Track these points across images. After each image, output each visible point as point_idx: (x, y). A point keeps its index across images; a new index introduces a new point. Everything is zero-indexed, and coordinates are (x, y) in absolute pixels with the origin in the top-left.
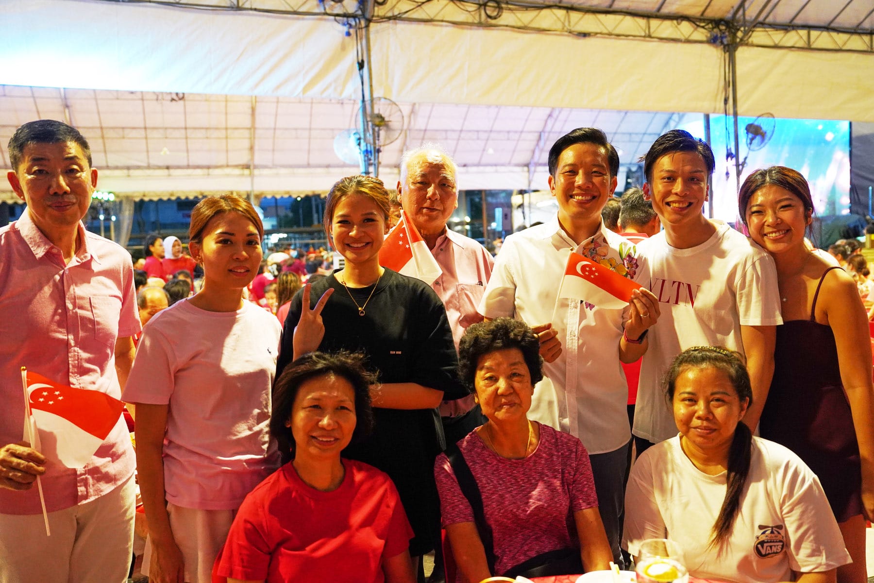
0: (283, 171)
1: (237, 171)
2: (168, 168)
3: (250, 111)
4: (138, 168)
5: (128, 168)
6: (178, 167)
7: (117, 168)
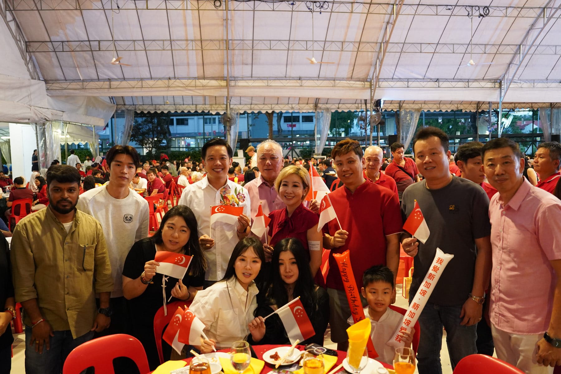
0: (525, 85)
1: (489, 85)
2: (437, 80)
3: (528, 28)
4: (416, 79)
5: (408, 80)
6: (446, 80)
7: (400, 80)
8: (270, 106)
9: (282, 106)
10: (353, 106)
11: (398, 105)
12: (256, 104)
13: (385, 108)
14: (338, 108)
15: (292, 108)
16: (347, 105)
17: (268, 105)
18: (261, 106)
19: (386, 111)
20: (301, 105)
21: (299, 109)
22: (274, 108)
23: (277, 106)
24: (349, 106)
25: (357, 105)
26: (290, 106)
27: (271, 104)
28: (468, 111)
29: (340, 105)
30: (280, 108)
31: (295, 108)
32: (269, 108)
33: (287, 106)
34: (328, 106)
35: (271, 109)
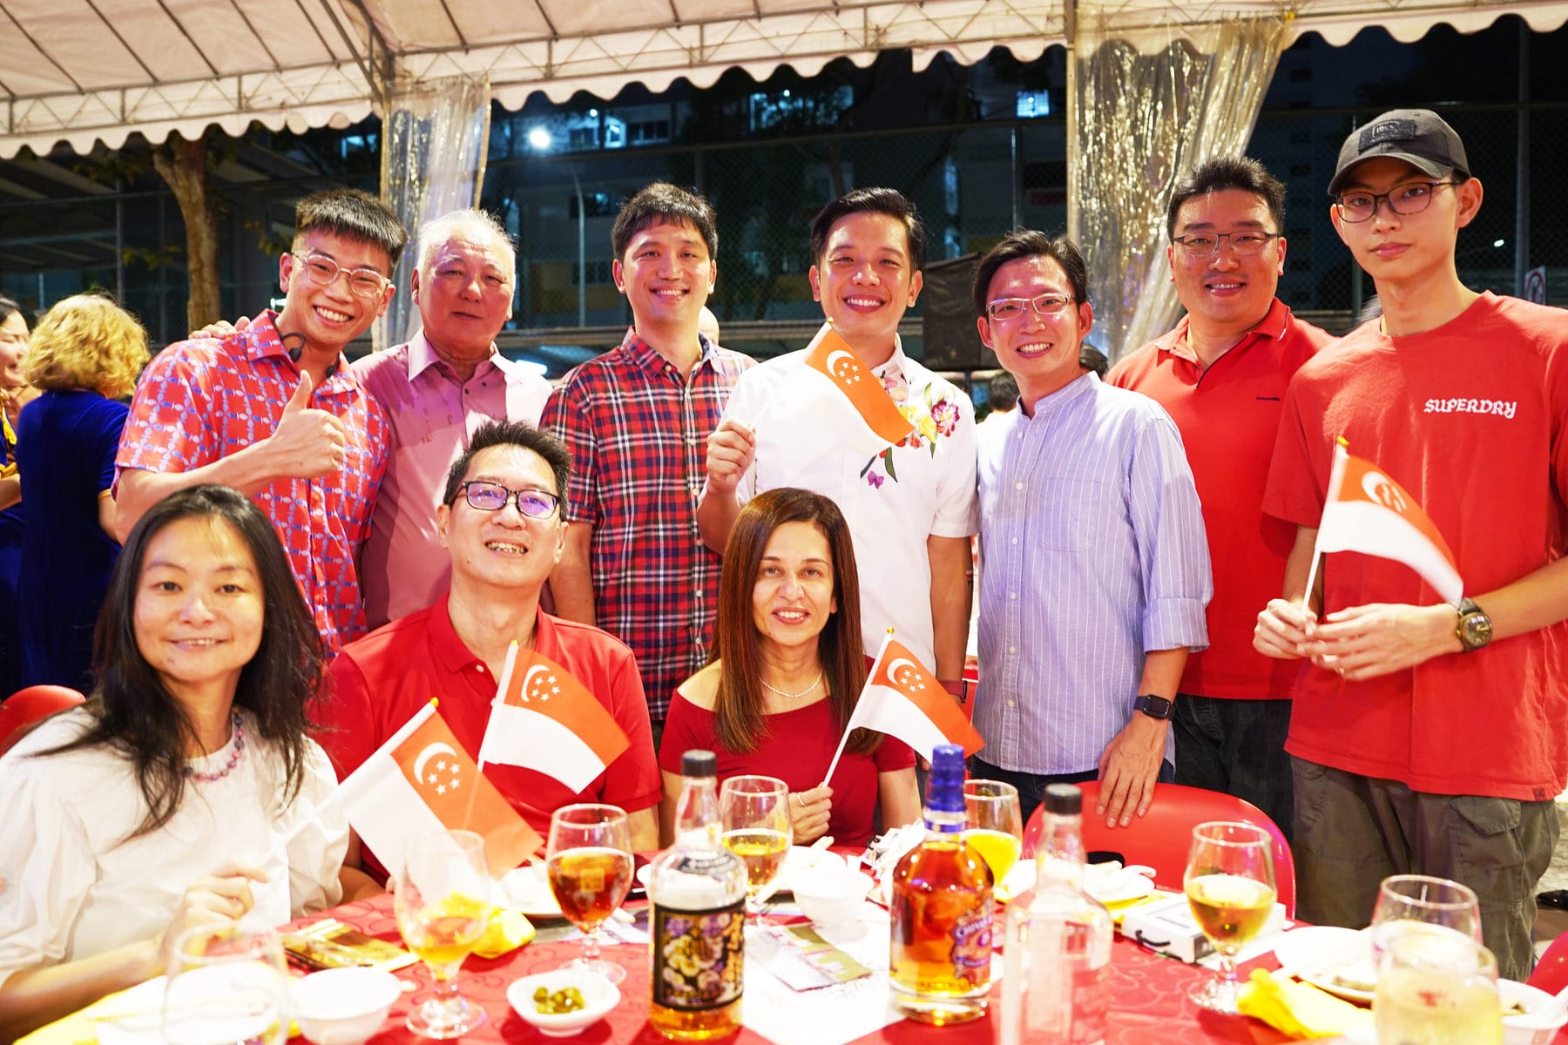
8: (113, 99)
9: (179, 95)
10: (663, 41)
12: (40, 97)
13: (935, 35)
14: (551, 73)
15: (243, 106)
16: (612, 44)
17: (105, 96)
18: (66, 108)
21: (283, 106)
22: (140, 115)
23: (153, 97)
24: (624, 46)
26: (229, 86)
27: (123, 89)
29: (562, 49)
30: (167, 114)
31: (255, 104)
32: (110, 120)
33: (211, 90)
34: (473, 63)
35: (123, 122)
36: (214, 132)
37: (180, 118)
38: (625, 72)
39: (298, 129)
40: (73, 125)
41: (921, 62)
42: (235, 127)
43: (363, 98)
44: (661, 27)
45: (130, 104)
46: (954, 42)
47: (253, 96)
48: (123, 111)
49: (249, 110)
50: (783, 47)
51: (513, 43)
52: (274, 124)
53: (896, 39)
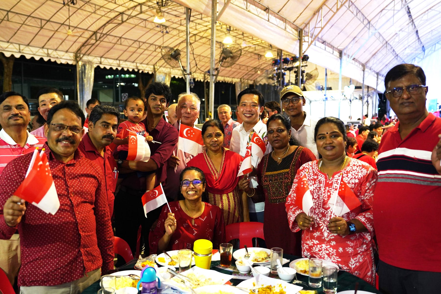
9: (34, 50)
11: (152, 67)
13: (143, 69)
14: (101, 63)
15: (48, 55)
19: (143, 72)
20: (60, 53)
21: (57, 58)
22: (24, 51)
24: (110, 61)
25: (118, 62)
26: (45, 51)
28: (199, 80)
29: (103, 59)
30: (31, 53)
31: (52, 56)
32: (15, 50)
33: (41, 50)
35: (20, 52)
36: (42, 59)
37: (34, 55)
38: (111, 65)
39: (59, 62)
40: (6, 50)
41: (140, 72)
42: (46, 59)
43: (72, 60)
44: (114, 59)
45: (21, 48)
46: (144, 70)
47: (51, 54)
48: (20, 49)
49: (50, 57)
50: (128, 66)
51: (96, 57)
52: (53, 60)
53: (139, 68)
